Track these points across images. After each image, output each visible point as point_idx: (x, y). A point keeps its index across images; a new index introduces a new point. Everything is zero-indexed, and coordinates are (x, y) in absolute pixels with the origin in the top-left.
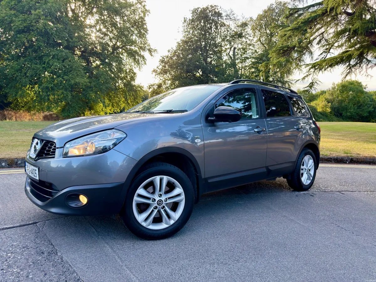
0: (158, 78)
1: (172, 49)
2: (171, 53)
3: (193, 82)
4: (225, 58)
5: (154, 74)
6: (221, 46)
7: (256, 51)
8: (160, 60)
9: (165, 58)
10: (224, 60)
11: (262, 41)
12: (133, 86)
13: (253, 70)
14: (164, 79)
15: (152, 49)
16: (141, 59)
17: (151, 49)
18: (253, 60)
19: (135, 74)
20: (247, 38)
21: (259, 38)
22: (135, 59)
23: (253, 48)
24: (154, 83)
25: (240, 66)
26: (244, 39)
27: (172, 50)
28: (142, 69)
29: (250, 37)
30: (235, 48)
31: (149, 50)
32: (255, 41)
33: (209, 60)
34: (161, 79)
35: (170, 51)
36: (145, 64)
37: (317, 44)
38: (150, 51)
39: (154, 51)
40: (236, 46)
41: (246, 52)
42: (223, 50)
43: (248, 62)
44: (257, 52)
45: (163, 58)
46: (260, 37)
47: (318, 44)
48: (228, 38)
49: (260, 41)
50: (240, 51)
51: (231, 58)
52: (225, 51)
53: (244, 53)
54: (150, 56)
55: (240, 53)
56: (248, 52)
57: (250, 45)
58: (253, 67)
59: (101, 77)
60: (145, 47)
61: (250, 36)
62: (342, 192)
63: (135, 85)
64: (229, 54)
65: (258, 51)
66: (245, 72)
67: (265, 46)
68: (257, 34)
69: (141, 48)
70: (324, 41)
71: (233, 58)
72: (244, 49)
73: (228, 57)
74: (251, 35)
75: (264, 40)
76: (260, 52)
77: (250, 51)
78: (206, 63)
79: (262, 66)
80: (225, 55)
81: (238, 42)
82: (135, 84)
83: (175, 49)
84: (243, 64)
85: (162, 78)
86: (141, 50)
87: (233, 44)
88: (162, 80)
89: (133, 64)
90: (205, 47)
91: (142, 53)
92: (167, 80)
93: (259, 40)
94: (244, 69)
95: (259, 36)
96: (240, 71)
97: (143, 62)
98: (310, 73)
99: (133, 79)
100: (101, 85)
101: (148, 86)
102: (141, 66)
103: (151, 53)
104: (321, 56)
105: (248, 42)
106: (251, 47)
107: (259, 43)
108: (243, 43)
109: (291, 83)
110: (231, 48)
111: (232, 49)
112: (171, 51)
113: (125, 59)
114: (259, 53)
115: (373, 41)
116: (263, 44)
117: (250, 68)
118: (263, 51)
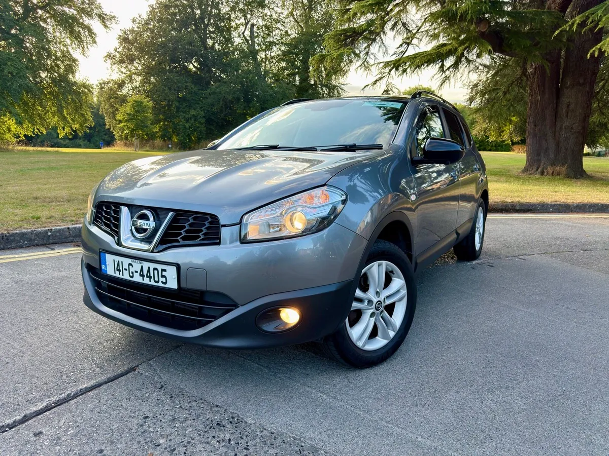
0: (117, 70)
1: (140, 16)
2: (138, 25)
3: (185, 81)
4: (237, 41)
5: (109, 61)
6: (229, 19)
7: (287, 32)
8: (120, 36)
9: (129, 33)
10: (235, 44)
11: (295, 16)
12: (72, 84)
13: (284, 64)
14: (128, 73)
15: (106, 15)
16: (84, 33)
17: (103, 14)
18: (283, 48)
19: (74, 61)
20: (273, 9)
21: (290, 10)
22: (72, 32)
23: (282, 28)
24: (110, 78)
25: (263, 56)
26: (266, 11)
27: (140, 19)
28: (87, 53)
29: (277, 9)
30: (253, 25)
31: (100, 16)
32: (284, 16)
33: (210, 42)
34: (122, 72)
35: (135, 21)
36: (95, 42)
37: (390, 29)
38: (102, 17)
39: (110, 20)
40: (254, 21)
41: (272, 32)
42: (232, 27)
43: (276, 51)
44: (289, 35)
45: (125, 33)
46: (293, 9)
47: (392, 29)
48: (241, 6)
49: (293, 16)
50: (261, 30)
51: (247, 42)
52: (236, 29)
53: (269, 35)
54: (102, 27)
55: (262, 34)
56: (274, 33)
57: (277, 21)
58: (283, 60)
59: (6, 64)
60: (92, 9)
61: (277, 7)
62: (520, 257)
63: (75, 82)
64: (243, 33)
65: (290, 32)
66: (271, 67)
67: (300, 26)
68: (288, 4)
69: (83, 11)
70: (401, 25)
71: (250, 42)
72: (267, 27)
73: (242, 40)
74: (279, 5)
75: (298, 14)
76: (293, 34)
77: (277, 31)
78: (206, 48)
79: (313, 59)
80: (237, 35)
81: (257, 14)
82: (76, 80)
83: (145, 17)
84: (267, 53)
85: (124, 71)
86: (83, 15)
87: (250, 18)
88: (125, 73)
89: (68, 41)
90: (202, 18)
91: (86, 21)
92: (135, 74)
93: (292, 14)
94: (269, 61)
95: (291, 7)
96: (263, 64)
97: (89, 39)
98: (384, 75)
99: (70, 69)
100: (8, 81)
101: (99, 84)
102: (86, 46)
103: (105, 23)
104: (399, 49)
105: (275, 16)
106: (279, 25)
107: (291, 19)
108: (266, 18)
109: (342, 89)
110: (246, 24)
111: (249, 26)
112: (138, 21)
113: (51, 31)
114: (292, 36)
115: (482, 32)
116: (298, 23)
117: (278, 61)
118: (298, 34)
